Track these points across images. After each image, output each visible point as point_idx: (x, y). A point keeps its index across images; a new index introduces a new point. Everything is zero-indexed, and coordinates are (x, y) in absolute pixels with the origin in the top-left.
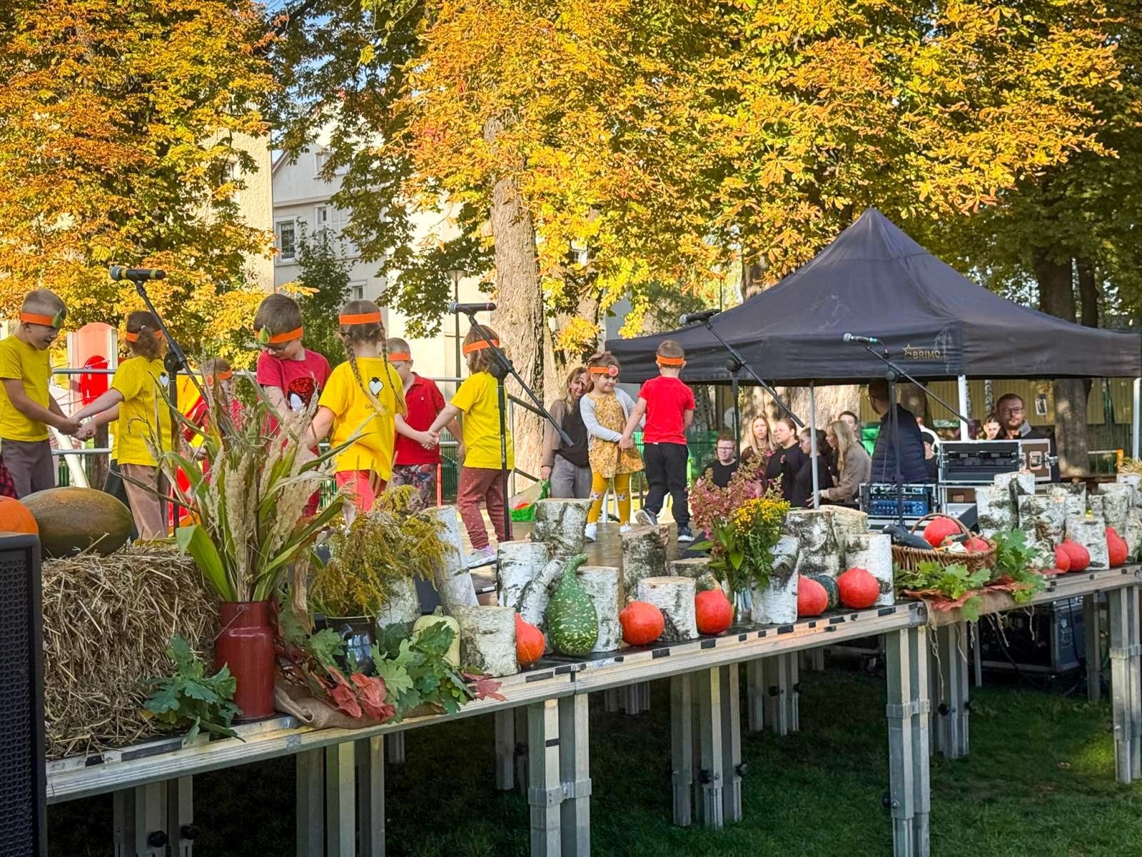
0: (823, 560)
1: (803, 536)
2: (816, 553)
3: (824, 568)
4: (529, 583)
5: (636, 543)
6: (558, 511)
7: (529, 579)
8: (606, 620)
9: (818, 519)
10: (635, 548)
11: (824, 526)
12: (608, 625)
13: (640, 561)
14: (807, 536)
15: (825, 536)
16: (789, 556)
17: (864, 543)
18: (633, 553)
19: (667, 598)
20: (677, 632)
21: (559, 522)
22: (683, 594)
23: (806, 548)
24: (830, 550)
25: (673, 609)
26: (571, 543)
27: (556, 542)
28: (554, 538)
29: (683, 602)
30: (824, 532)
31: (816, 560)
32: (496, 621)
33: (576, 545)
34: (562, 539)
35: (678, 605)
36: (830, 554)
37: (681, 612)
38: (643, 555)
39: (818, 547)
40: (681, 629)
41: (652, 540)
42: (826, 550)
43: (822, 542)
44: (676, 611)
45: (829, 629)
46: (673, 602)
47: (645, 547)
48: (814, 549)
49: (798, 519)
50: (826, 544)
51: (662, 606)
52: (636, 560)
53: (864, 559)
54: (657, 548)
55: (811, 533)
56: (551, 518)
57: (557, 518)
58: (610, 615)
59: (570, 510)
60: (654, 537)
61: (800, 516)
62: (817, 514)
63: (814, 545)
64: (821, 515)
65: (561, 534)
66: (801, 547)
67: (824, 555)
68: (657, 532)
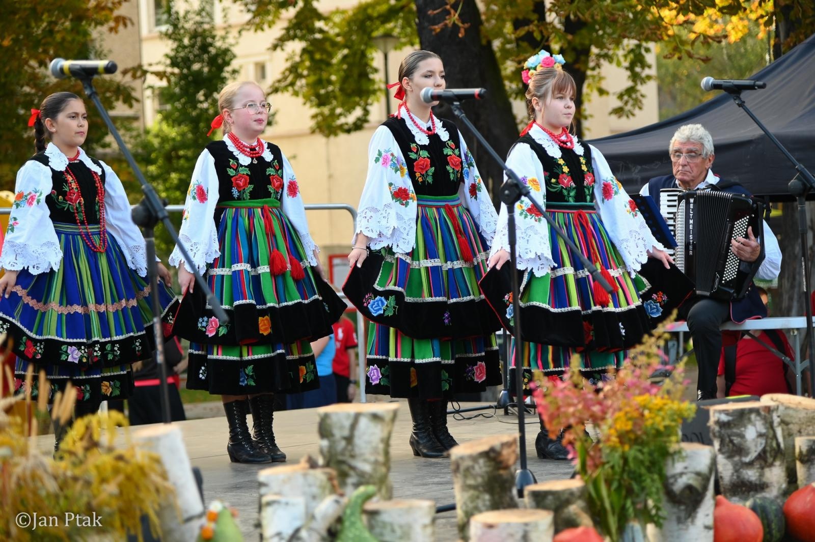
0: (761, 476)
1: (731, 441)
2: (750, 464)
3: (761, 487)
4: (297, 531)
5: (468, 463)
6: (347, 423)
7: (298, 524)
9: (753, 416)
10: (467, 470)
11: (760, 427)
13: (475, 487)
14: (736, 440)
15: (762, 441)
16: (698, 474)
18: (465, 476)
21: (349, 439)
22: (532, 536)
23: (736, 459)
24: (770, 460)
26: (367, 468)
27: (345, 468)
28: (343, 462)
30: (760, 435)
31: (751, 475)
33: (375, 470)
36: (771, 465)
38: (480, 480)
39: (753, 455)
41: (491, 459)
42: (766, 461)
43: (760, 449)
47: (481, 467)
48: (747, 459)
49: (724, 418)
50: (764, 451)
52: (470, 487)
54: (499, 468)
55: (742, 436)
56: (338, 434)
57: (346, 433)
59: (363, 423)
60: (492, 455)
61: (726, 412)
62: (751, 411)
63: (747, 454)
64: (756, 411)
65: (353, 456)
66: (730, 457)
67: (762, 468)
68: (498, 448)
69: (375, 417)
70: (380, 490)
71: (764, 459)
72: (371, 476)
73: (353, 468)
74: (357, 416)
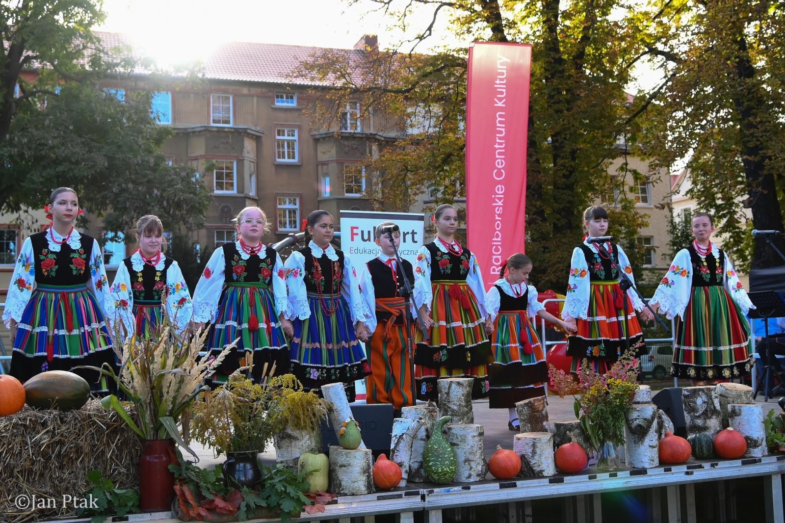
0: (705, 423)
1: (689, 405)
2: (699, 417)
3: (705, 428)
4: (403, 434)
6: (447, 386)
7: (404, 431)
8: (467, 461)
9: (700, 393)
11: (704, 398)
12: (469, 464)
14: (692, 404)
15: (706, 405)
17: (737, 411)
19: (527, 447)
20: (533, 471)
21: (448, 394)
22: (538, 445)
23: (692, 414)
24: (710, 415)
25: (531, 455)
26: (455, 408)
28: (445, 404)
29: (538, 451)
30: (704, 402)
31: (699, 422)
32: (348, 459)
34: (449, 405)
35: (534, 453)
36: (710, 418)
37: (536, 457)
38: (526, 417)
39: (700, 412)
40: (537, 469)
41: (530, 407)
42: (707, 416)
43: (704, 409)
44: (533, 456)
45: (687, 473)
46: (530, 450)
47: (526, 411)
48: (697, 415)
49: (686, 393)
50: (706, 410)
51: (524, 452)
53: (737, 422)
55: (695, 402)
56: (444, 391)
57: (447, 391)
58: (471, 457)
59: (454, 386)
60: (530, 405)
61: (687, 390)
62: (700, 390)
63: (697, 412)
64: (702, 390)
65: (449, 402)
66: (688, 413)
67: (705, 419)
68: (532, 402)
69: (459, 383)
70: (463, 419)
71: (706, 415)
72: (457, 411)
73: (449, 408)
74: (451, 382)
